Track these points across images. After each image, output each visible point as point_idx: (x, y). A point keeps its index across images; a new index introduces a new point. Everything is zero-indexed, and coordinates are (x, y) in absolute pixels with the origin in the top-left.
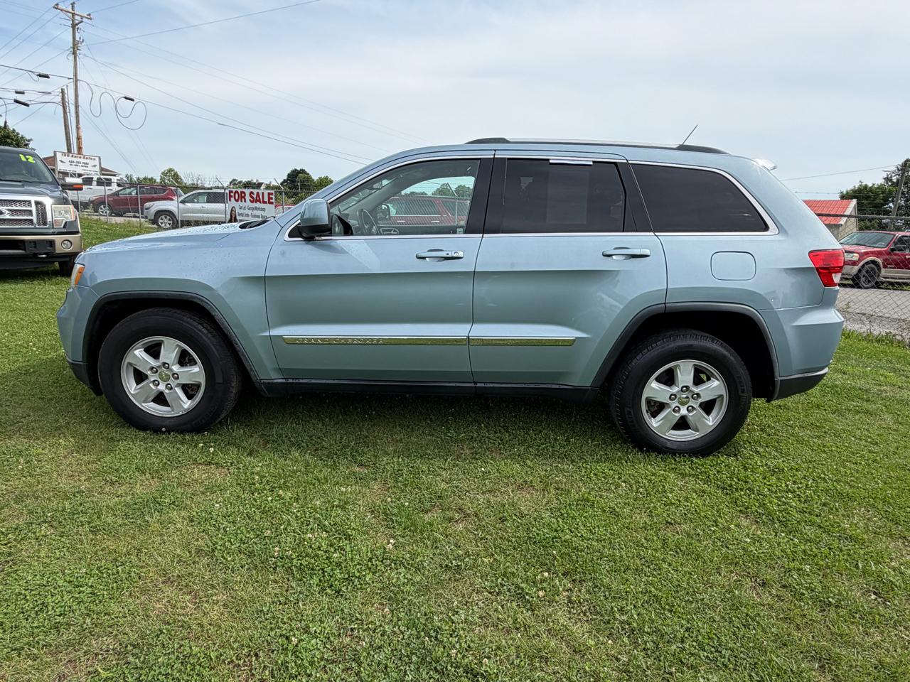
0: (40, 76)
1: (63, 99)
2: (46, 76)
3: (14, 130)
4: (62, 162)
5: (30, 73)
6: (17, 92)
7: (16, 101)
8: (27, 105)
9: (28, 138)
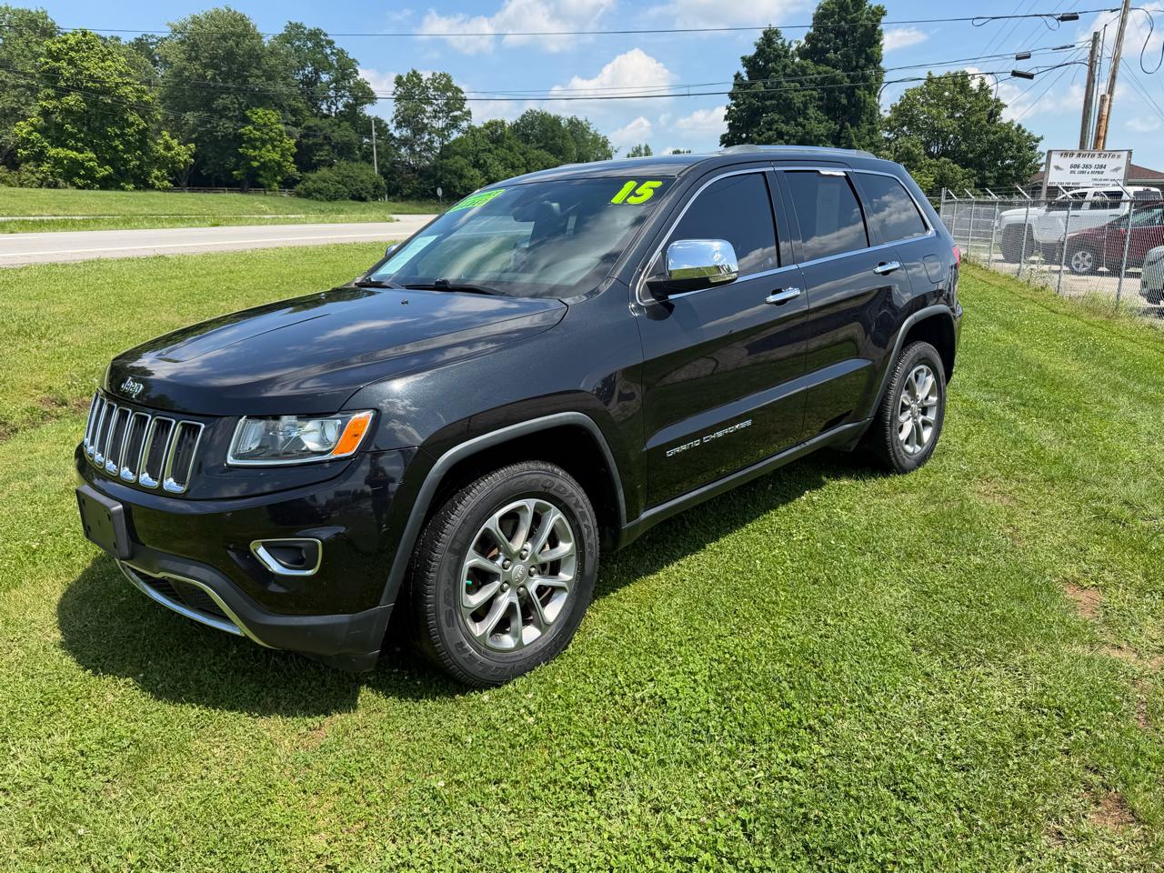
0: (1063, 19)
1: (1092, 52)
2: (1074, 17)
3: (1019, 126)
4: (1057, 168)
5: (1048, 19)
6: (1018, 58)
7: (1015, 74)
8: (1031, 77)
9: (1037, 136)
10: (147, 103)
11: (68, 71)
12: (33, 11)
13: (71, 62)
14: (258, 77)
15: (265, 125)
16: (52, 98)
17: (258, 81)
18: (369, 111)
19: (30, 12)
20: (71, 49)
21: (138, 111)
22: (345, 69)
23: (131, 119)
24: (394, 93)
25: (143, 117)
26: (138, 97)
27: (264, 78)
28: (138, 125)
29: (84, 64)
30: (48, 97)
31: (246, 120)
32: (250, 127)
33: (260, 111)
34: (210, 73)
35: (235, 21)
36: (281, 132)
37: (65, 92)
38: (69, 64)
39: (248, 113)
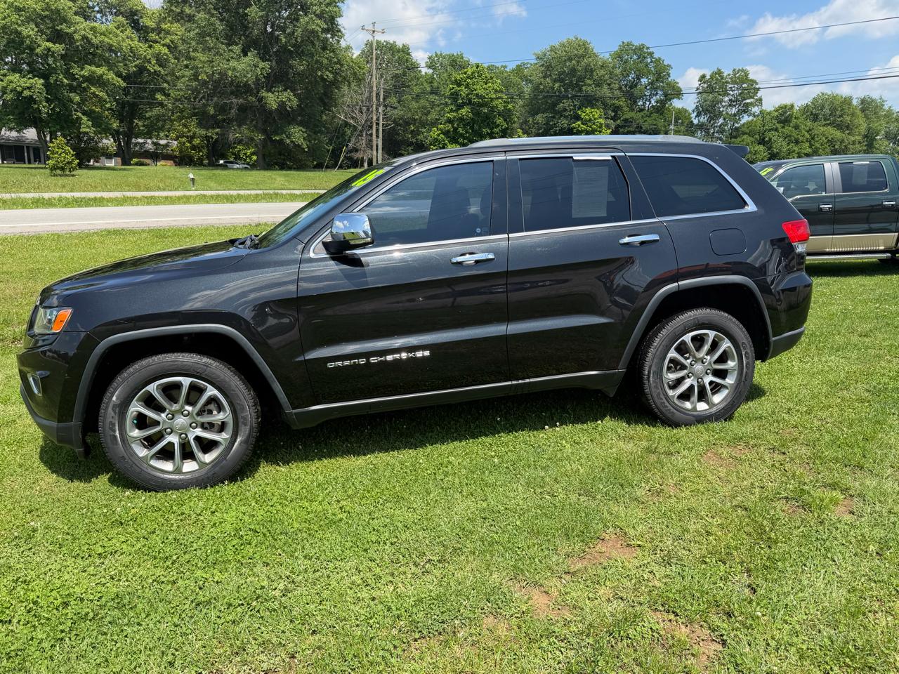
10: (510, 110)
11: (464, 91)
12: (455, 54)
13: (467, 86)
14: (590, 85)
15: (590, 120)
16: (454, 111)
17: (589, 88)
18: (677, 104)
19: (453, 55)
20: (468, 77)
21: (503, 116)
22: (661, 73)
23: (498, 122)
24: (697, 89)
25: (505, 120)
26: (504, 107)
27: (593, 86)
28: (502, 126)
29: (475, 87)
30: (451, 111)
31: (578, 118)
32: (579, 123)
33: (588, 110)
34: (557, 85)
35: (579, 46)
36: (601, 124)
37: (460, 107)
38: (466, 88)
39: (579, 112)
